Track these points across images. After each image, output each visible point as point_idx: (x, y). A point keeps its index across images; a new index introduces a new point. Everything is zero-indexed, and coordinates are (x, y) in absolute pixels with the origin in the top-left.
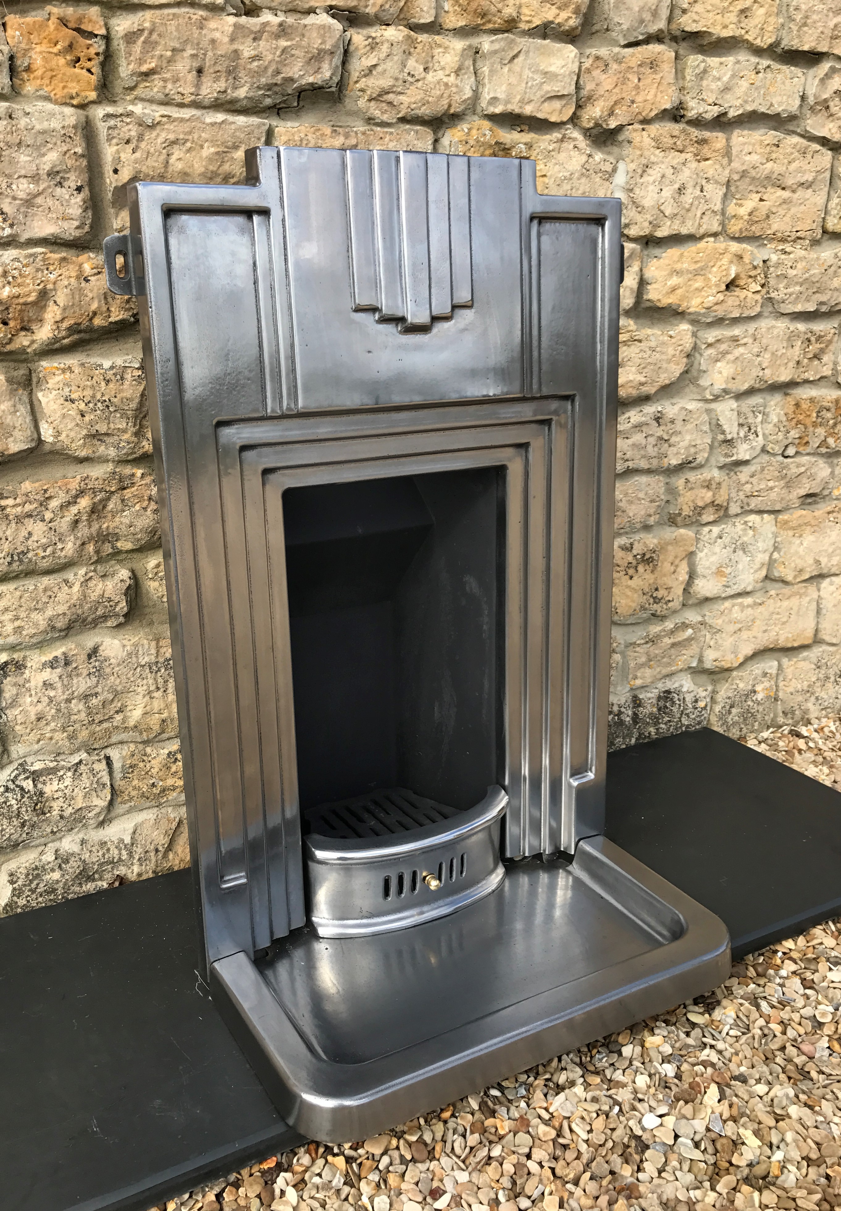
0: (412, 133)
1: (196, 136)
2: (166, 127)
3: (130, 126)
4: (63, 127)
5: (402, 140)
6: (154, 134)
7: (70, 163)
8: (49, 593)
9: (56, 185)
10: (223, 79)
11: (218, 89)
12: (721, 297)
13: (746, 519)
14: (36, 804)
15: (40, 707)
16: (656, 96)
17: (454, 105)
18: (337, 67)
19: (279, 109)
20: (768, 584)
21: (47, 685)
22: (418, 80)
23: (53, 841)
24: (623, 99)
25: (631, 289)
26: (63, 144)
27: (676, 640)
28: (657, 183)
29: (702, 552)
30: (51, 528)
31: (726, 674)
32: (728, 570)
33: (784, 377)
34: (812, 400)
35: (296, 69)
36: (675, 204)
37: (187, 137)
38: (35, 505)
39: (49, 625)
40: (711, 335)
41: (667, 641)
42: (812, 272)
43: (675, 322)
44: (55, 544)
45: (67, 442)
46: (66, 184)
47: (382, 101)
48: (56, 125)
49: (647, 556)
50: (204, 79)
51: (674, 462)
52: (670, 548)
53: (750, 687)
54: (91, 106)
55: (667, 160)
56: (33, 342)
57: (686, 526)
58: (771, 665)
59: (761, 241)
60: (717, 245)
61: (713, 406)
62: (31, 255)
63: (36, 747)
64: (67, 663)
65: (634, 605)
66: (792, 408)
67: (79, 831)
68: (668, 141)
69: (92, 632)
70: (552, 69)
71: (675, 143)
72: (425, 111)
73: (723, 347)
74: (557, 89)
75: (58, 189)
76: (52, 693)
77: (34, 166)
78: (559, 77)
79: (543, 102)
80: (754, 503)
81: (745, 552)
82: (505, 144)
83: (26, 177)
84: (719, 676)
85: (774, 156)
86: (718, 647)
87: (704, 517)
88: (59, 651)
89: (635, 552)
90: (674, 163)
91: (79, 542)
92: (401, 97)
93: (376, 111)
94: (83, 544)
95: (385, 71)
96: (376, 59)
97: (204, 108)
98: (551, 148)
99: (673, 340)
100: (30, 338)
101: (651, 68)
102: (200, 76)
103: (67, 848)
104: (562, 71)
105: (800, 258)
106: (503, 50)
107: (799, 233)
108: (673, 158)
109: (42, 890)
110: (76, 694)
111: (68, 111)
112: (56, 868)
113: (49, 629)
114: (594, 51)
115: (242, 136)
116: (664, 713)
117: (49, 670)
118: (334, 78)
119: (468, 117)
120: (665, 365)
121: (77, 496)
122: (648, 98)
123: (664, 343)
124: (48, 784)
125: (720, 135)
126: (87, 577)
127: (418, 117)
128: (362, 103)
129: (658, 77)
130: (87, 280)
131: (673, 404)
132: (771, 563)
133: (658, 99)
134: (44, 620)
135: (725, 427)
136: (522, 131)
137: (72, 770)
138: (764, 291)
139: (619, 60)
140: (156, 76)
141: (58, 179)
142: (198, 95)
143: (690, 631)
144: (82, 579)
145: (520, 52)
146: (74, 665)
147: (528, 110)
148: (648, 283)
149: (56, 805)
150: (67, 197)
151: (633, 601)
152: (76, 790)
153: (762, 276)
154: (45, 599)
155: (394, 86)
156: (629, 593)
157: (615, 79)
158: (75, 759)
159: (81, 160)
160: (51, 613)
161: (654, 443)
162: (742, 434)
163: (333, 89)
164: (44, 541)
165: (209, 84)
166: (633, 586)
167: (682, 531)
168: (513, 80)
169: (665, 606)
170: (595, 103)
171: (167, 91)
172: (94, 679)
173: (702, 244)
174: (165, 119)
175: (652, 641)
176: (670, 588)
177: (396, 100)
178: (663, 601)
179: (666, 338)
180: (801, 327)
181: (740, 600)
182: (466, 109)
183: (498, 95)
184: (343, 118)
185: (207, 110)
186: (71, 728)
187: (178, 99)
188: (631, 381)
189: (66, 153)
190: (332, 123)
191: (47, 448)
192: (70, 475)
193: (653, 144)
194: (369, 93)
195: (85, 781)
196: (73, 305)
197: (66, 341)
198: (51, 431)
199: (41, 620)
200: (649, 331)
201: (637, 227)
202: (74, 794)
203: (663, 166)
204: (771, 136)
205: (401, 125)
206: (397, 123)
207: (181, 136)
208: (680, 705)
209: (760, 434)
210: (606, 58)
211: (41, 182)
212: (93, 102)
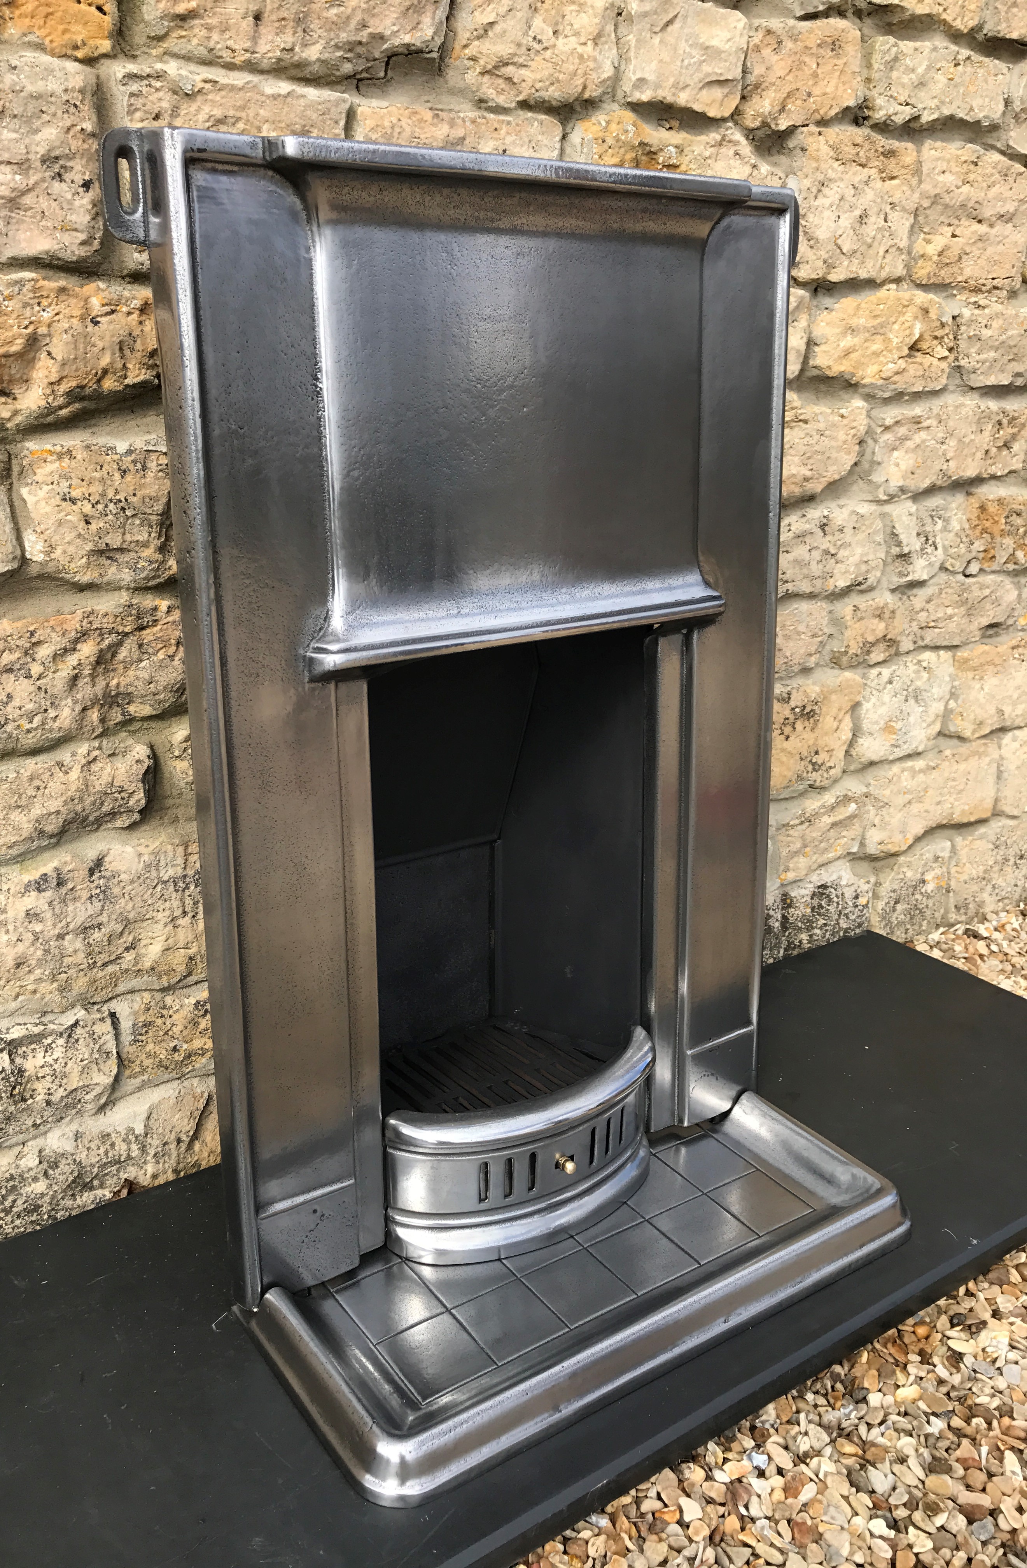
0: (536, 124)
1: (251, 113)
2: (210, 97)
3: (161, 94)
4: (66, 90)
5: (523, 134)
6: (194, 107)
7: (76, 144)
8: (37, 783)
9: (53, 178)
10: (289, 31)
11: (283, 45)
12: (902, 363)
13: (920, 658)
14: (14, 1088)
15: (21, 948)
16: (837, 88)
17: (591, 86)
18: (441, 22)
19: (360, 80)
20: (941, 740)
21: (31, 916)
22: (546, 48)
23: (35, 1137)
24: (797, 90)
25: (798, 351)
26: (66, 115)
27: (837, 819)
28: (834, 208)
29: (868, 702)
30: (40, 688)
31: (892, 860)
32: (898, 725)
33: (971, 472)
34: (1000, 501)
35: (388, 22)
36: (855, 238)
37: (238, 114)
38: (17, 655)
39: (36, 829)
40: (890, 414)
41: (827, 820)
42: (1010, 333)
43: (846, 396)
44: (46, 710)
45: (64, 561)
46: (67, 176)
47: (498, 76)
48: (55, 87)
49: (808, 710)
50: (263, 30)
51: (842, 583)
52: (834, 697)
53: (919, 876)
54: (102, 61)
55: (847, 176)
56: (16, 413)
57: (851, 667)
58: (941, 846)
59: (950, 291)
60: (901, 294)
61: (887, 508)
62: (16, 282)
63: (13, 1005)
64: (60, 884)
65: (789, 774)
66: (976, 512)
67: (71, 1120)
68: (849, 151)
69: (93, 836)
70: (715, 42)
71: (857, 154)
72: (553, 94)
73: (902, 431)
74: (719, 71)
75: (56, 184)
76: (38, 927)
77: (23, 147)
78: (723, 55)
79: (701, 89)
80: (930, 637)
81: (917, 701)
82: (651, 146)
83: (9, 163)
84: (882, 863)
85: (972, 177)
86: (884, 825)
87: (872, 655)
88: (49, 864)
89: (793, 704)
90: (856, 180)
91: (78, 708)
92: (523, 72)
93: (489, 89)
94: (84, 709)
95: (505, 32)
96: (494, 14)
97: (262, 72)
98: (707, 154)
99: (845, 421)
100: (11, 407)
101: (833, 50)
102: (257, 25)
103: (55, 1147)
104: (727, 47)
105: (997, 315)
106: (656, 13)
107: (995, 281)
108: (854, 174)
109: (20, 1208)
110: (71, 927)
111: (72, 66)
112: (40, 1176)
113: (35, 834)
114: (763, 22)
115: (314, 116)
116: (819, 914)
117: (34, 894)
118: (436, 38)
119: (605, 105)
120: (834, 455)
121: (77, 641)
122: (828, 90)
123: (834, 425)
124: (30, 1058)
125: (910, 145)
126: (91, 758)
127: (544, 101)
128: (471, 77)
129: (841, 62)
130: (96, 323)
131: (841, 507)
132: (947, 714)
133: (839, 93)
134: (29, 822)
135: (902, 537)
136: (670, 128)
137: (65, 1036)
138: (952, 357)
139: (795, 37)
140: (197, 22)
141: (57, 168)
142: (253, 53)
143: (853, 806)
144: (84, 761)
145: (676, 16)
146: (70, 885)
147: (683, 99)
148: (816, 344)
149: (41, 1087)
150: (69, 196)
151: (789, 769)
152: (70, 1064)
153: (951, 337)
154: (31, 792)
155: (515, 54)
156: (784, 759)
157: (790, 62)
158: (68, 1019)
159: (90, 141)
160: (39, 812)
161: (819, 558)
162: (918, 547)
163: (435, 55)
164: (30, 706)
165: (270, 38)
166: (789, 749)
167: (848, 674)
168: (666, 56)
169: (825, 775)
170: (764, 93)
171: (211, 44)
172: (98, 905)
173: (882, 293)
174: (208, 86)
175: (808, 820)
176: (832, 750)
177: (516, 76)
178: (824, 768)
179: (837, 418)
180: (993, 405)
181: (909, 764)
182: (604, 93)
183: (647, 76)
184: (445, 98)
185: (266, 76)
186: (64, 976)
187: (227, 56)
188: (794, 475)
189: (69, 129)
190: (429, 105)
191: (34, 570)
192: (67, 610)
193: (832, 154)
194: (482, 62)
195: (83, 1050)
196: (76, 358)
197: (64, 412)
198: (40, 546)
199: (24, 822)
200: (817, 409)
201: (808, 266)
202: (67, 1069)
203: (842, 185)
204: (971, 150)
205: (521, 112)
206: (515, 109)
207: (231, 113)
208: (838, 903)
209: (939, 546)
210: (779, 33)
211: (31, 172)
212: (105, 56)
